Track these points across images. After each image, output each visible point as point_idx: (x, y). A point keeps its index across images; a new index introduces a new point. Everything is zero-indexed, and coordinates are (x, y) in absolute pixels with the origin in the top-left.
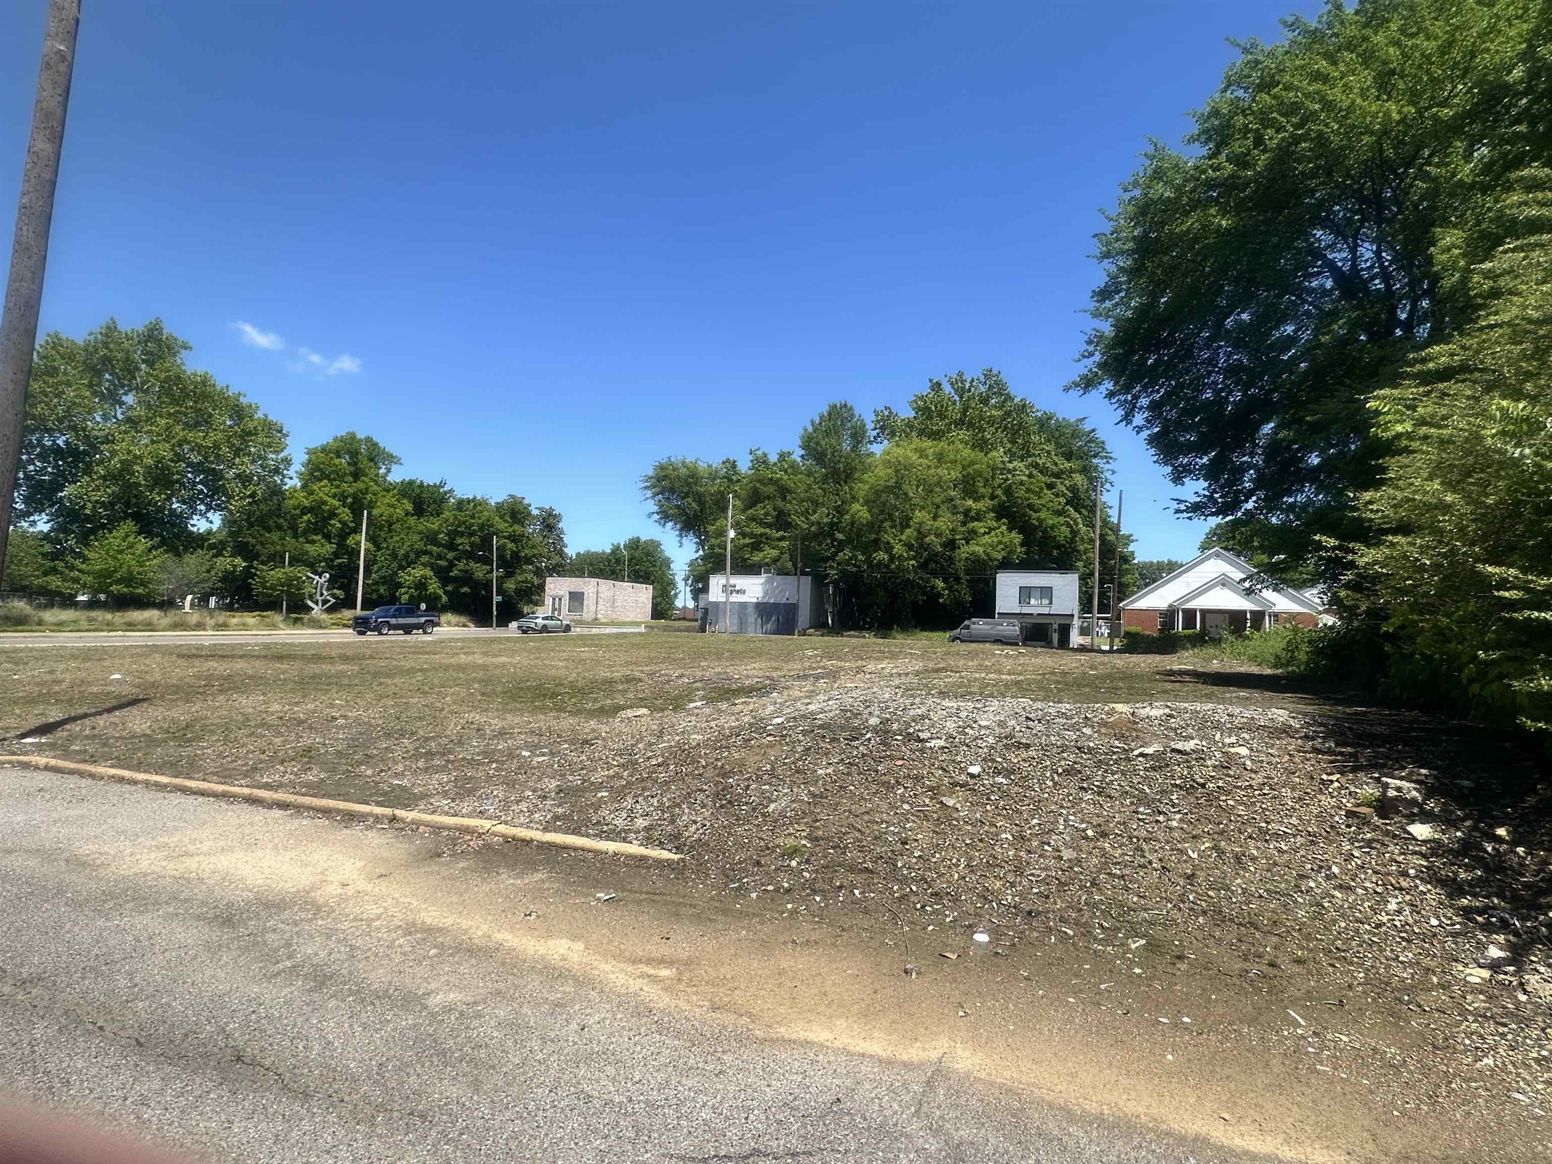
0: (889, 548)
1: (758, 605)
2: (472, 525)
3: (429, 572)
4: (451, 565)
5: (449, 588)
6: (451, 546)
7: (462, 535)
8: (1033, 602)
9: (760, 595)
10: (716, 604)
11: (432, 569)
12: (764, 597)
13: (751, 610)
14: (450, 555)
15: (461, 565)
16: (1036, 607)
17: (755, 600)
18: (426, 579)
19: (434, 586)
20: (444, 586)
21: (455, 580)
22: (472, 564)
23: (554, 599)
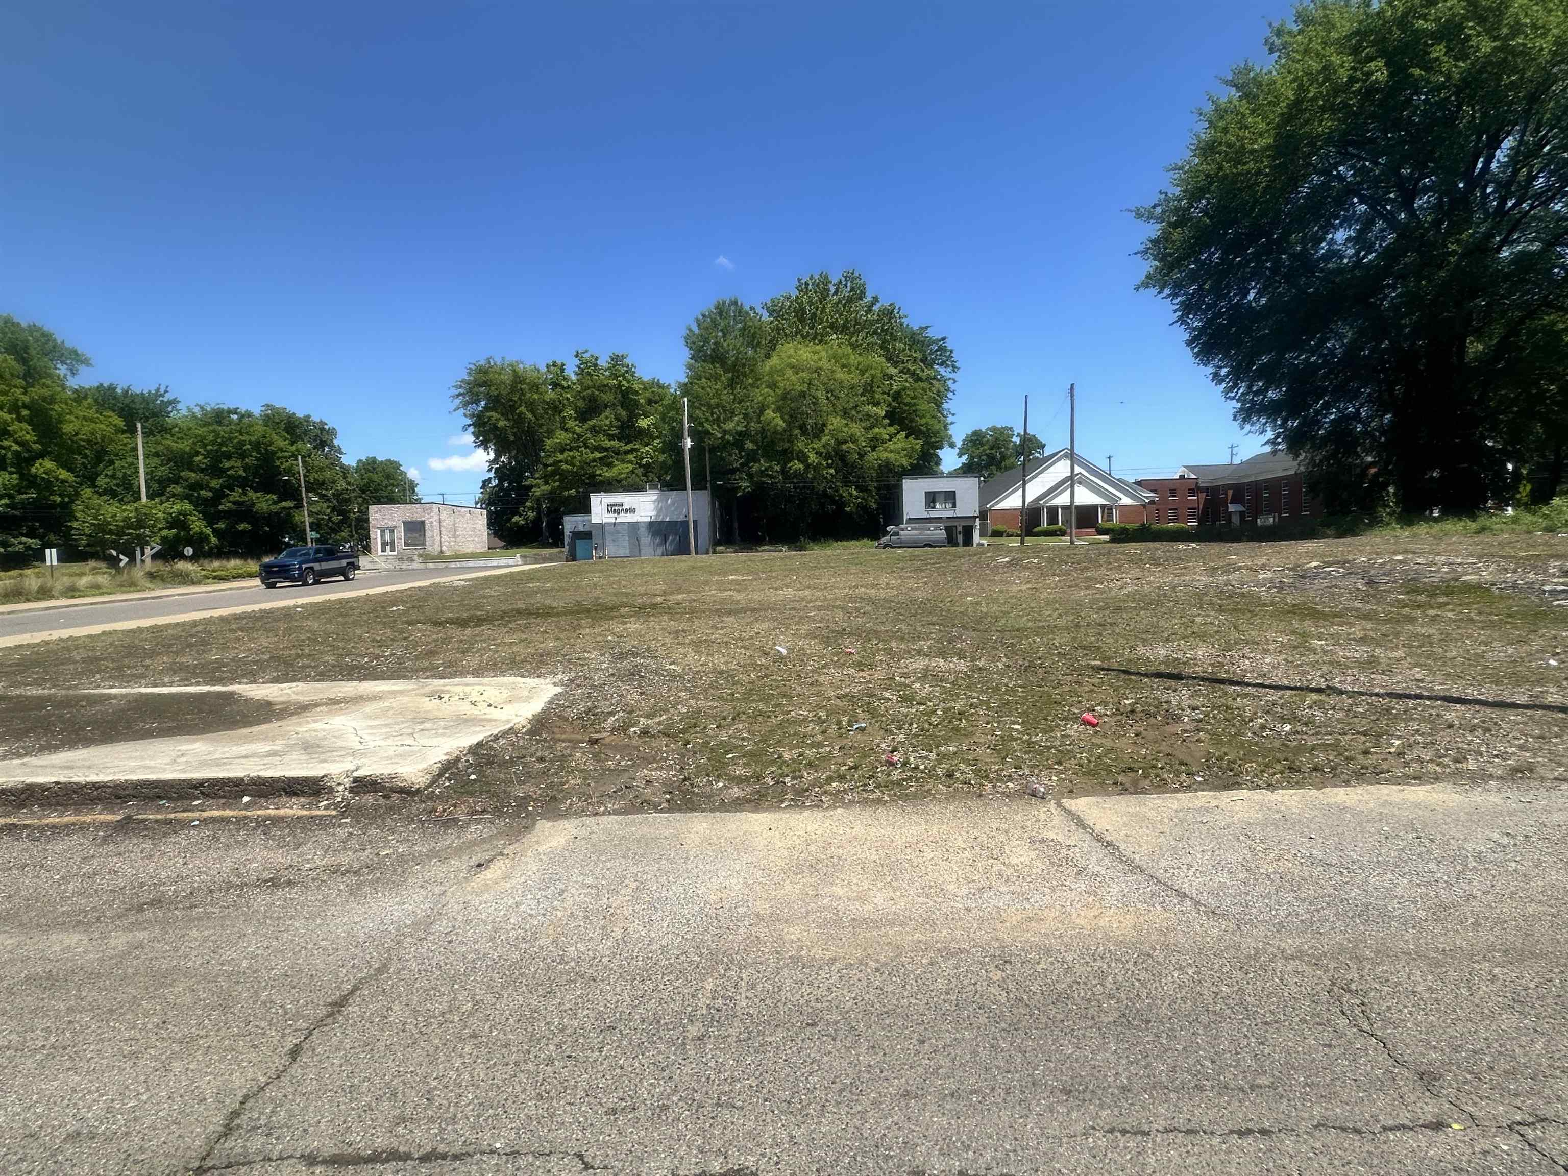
0: (803, 458)
1: (651, 524)
2: (242, 443)
3: (188, 507)
4: (219, 495)
5: (221, 525)
6: (215, 470)
7: (228, 457)
8: (938, 506)
9: (654, 513)
10: (602, 526)
11: (191, 502)
12: (657, 516)
13: (643, 531)
14: (215, 483)
15: (236, 495)
16: (941, 511)
17: (647, 519)
18: (185, 515)
19: (198, 525)
20: (210, 524)
21: (227, 514)
22: (251, 494)
23: (383, 532)
